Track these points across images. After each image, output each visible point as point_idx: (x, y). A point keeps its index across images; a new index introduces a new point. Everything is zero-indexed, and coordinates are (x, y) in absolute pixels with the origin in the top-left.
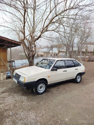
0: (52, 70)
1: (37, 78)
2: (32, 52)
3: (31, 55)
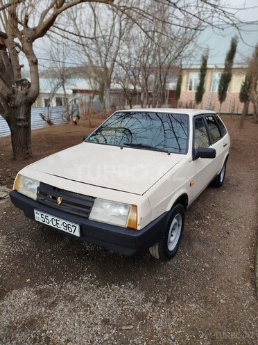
0: (196, 156)
3: (19, 99)
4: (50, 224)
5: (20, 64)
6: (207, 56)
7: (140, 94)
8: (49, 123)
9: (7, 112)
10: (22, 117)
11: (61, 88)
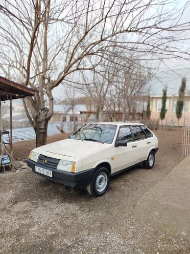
0: (117, 145)
1: (95, 162)
2: (45, 111)
3: (42, 117)
4: (41, 173)
5: (45, 100)
6: (166, 90)
7: (122, 114)
8: (62, 131)
9: (35, 124)
10: (43, 127)
11: (71, 110)
